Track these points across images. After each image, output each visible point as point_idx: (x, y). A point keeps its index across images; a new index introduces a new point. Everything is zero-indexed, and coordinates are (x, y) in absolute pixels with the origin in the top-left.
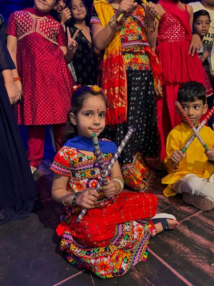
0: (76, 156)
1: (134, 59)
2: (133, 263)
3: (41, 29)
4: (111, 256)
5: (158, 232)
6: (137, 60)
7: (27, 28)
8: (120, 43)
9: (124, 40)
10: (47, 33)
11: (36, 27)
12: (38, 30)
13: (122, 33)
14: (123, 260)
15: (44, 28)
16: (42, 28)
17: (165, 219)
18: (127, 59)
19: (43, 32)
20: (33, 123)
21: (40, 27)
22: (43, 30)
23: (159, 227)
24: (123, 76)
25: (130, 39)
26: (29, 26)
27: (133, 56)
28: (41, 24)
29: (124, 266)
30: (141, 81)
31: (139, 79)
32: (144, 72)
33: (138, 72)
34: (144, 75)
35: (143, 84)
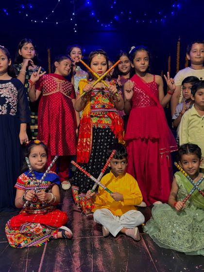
0: (27, 181)
1: (98, 121)
2: (29, 245)
3: (63, 90)
4: (15, 235)
5: (58, 237)
6: (102, 121)
7: (53, 89)
8: (90, 109)
9: (93, 107)
13: (92, 102)
14: (24, 241)
16: (64, 88)
17: (64, 230)
18: (94, 120)
21: (62, 88)
23: (60, 234)
24: (90, 132)
25: (96, 107)
26: (55, 87)
27: (98, 119)
28: (62, 86)
29: (23, 244)
30: (105, 135)
31: (103, 134)
32: (107, 129)
33: (102, 129)
34: (107, 131)
35: (106, 138)
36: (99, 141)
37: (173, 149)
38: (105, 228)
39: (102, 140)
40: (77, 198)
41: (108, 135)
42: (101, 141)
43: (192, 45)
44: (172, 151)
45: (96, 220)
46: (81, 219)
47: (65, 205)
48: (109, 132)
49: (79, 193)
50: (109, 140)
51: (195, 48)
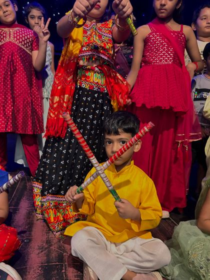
3: (15, 39)
7: (1, 39)
10: (21, 42)
11: (10, 37)
12: (12, 40)
15: (18, 37)
16: (16, 37)
17: (7, 274)
19: (18, 41)
20: (6, 130)
21: (14, 37)
22: (17, 39)
25: (84, 49)
26: (4, 37)
28: (15, 33)
30: (92, 102)
31: (89, 99)
32: (96, 92)
33: (88, 92)
34: (96, 95)
35: (93, 106)
36: (82, 110)
37: (192, 137)
38: (91, 273)
39: (86, 110)
40: (38, 200)
41: (96, 103)
42: (84, 110)
43: (200, 10)
44: (191, 141)
45: (76, 253)
46: (44, 238)
47: (21, 210)
48: (99, 98)
49: (43, 195)
50: (97, 112)
51: (205, 14)
